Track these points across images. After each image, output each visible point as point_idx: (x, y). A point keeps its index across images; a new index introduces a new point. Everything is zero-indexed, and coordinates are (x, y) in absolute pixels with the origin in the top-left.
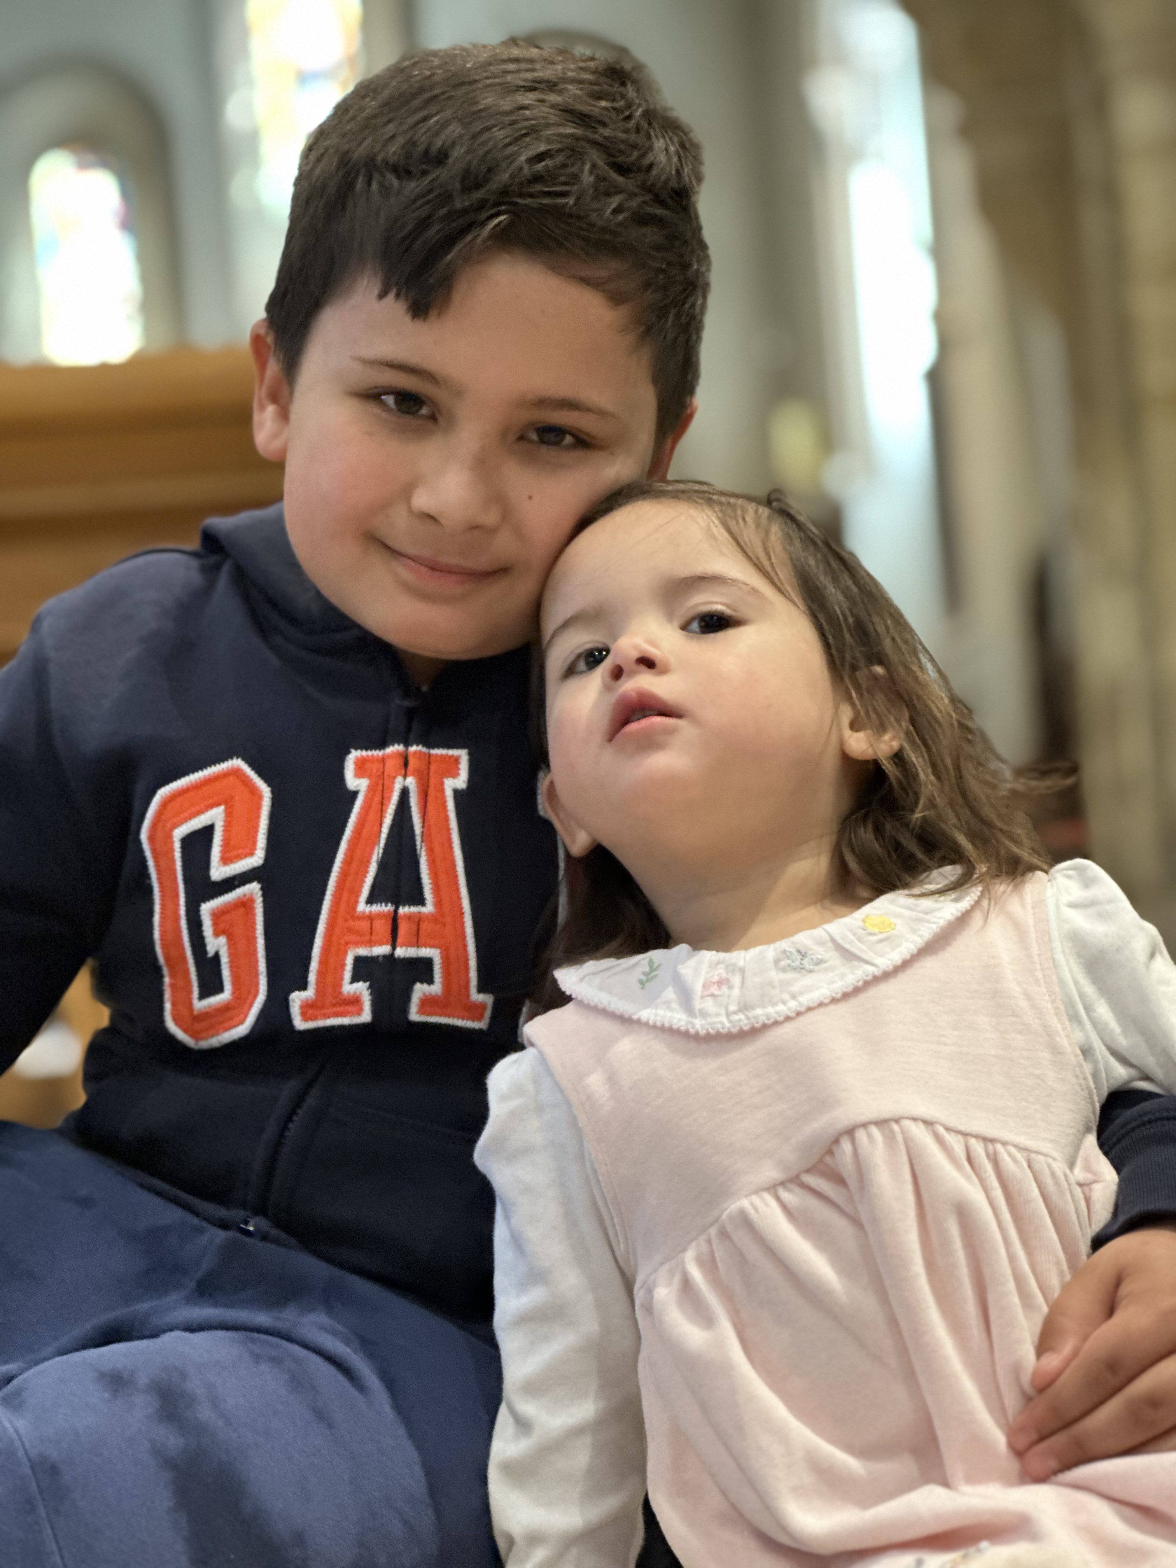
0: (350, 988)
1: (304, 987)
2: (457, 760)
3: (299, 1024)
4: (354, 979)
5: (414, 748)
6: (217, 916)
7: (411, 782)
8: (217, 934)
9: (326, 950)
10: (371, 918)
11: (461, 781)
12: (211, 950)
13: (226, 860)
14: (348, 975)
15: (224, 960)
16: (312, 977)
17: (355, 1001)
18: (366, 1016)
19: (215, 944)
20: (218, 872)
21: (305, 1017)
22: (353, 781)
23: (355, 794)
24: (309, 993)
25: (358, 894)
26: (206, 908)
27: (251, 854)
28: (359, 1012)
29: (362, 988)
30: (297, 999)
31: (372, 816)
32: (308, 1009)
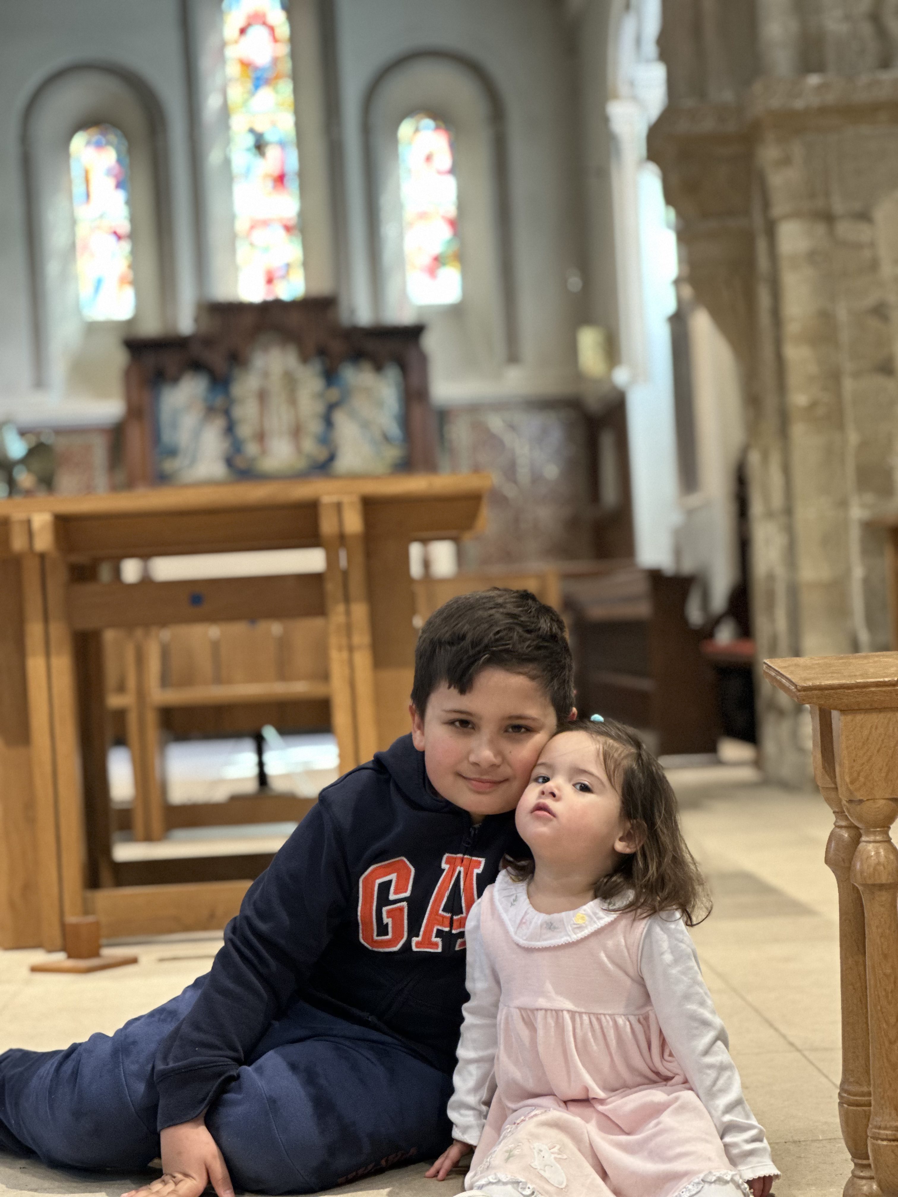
0: (434, 939)
1: (417, 936)
2: (480, 862)
3: (414, 949)
4: (436, 937)
5: (466, 856)
6: (389, 912)
7: (462, 869)
8: (388, 917)
9: (427, 925)
10: (443, 917)
11: (479, 870)
12: (385, 921)
13: (396, 893)
14: (434, 934)
15: (390, 926)
16: (421, 933)
17: (436, 945)
18: (439, 950)
19: (386, 920)
20: (392, 897)
21: (417, 947)
22: (445, 866)
23: (444, 870)
24: (419, 939)
25: (440, 906)
26: (385, 909)
27: (406, 892)
28: (437, 948)
29: (439, 940)
30: (415, 940)
31: (447, 880)
32: (418, 944)
